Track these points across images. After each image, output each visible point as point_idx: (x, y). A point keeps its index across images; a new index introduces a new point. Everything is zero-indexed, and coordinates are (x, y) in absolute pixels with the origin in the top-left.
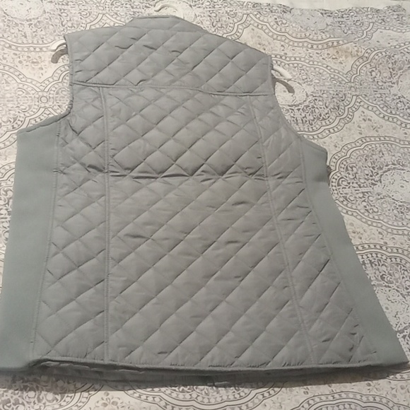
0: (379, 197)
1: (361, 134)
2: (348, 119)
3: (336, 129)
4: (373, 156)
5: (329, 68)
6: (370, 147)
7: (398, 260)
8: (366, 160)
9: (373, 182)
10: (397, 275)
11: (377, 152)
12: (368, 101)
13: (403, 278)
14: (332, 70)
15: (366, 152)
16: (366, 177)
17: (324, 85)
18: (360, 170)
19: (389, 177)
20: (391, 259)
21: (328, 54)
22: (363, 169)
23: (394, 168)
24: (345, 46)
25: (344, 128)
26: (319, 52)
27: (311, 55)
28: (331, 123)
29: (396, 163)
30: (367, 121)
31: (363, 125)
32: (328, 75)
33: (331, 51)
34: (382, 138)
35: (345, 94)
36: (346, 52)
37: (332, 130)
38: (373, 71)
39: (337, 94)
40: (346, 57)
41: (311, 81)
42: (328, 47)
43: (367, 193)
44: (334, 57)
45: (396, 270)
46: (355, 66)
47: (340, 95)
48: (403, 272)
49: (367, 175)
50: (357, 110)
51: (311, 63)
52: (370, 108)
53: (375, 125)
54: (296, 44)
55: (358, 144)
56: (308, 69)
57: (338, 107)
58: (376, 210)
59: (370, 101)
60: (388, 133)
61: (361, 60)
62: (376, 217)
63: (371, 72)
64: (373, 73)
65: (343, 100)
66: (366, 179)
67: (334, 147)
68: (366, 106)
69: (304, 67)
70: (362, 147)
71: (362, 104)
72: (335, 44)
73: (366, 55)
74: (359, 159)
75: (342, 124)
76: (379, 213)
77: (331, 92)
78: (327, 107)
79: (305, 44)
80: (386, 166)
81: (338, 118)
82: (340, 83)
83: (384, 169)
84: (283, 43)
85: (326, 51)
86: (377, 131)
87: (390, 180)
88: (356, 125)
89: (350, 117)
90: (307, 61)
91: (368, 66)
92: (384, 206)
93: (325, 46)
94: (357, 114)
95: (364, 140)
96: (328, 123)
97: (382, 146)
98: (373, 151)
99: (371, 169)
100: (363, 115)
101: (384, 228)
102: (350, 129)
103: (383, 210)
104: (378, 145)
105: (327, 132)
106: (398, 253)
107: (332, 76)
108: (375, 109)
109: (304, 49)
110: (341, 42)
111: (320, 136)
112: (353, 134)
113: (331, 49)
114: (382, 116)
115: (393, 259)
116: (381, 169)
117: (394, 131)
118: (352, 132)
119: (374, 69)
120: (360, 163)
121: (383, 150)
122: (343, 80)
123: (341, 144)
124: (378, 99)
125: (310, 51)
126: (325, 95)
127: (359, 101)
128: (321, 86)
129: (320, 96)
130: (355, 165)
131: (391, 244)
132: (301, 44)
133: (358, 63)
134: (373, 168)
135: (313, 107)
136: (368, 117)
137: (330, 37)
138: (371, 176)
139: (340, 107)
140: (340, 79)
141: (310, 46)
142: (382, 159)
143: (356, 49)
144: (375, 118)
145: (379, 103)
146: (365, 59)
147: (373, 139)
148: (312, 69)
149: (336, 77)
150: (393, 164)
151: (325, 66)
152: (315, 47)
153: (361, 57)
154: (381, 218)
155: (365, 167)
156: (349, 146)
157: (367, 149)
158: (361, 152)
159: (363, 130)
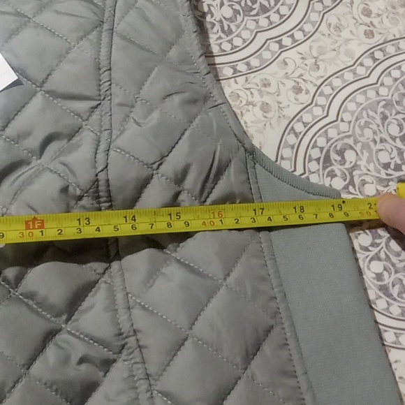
1: (370, 34)
3: (299, 35)
8: (384, 118)
15: (383, 91)
18: (366, 154)
25: (323, 28)
28: (284, 19)
49: (386, 166)
55: (361, 71)
67: (292, 95)
70: (373, 79)
74: (362, 122)
75: (315, 17)
95: (378, 55)
96: (275, 18)
102: (338, 28)
105: (274, 47)
111: (255, 62)
112: (347, 41)
118: (345, 34)
120: (368, 133)
123: (314, 77)
130: (350, 141)
155: (382, 141)
156: (337, 83)
157: (388, 81)
158: (371, 94)
159: (376, 21)
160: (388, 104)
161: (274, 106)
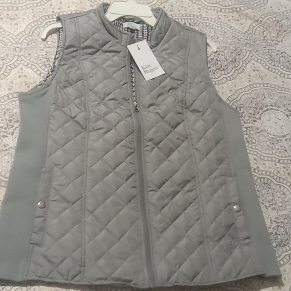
0: (258, 131)
1: (250, 81)
2: (242, 70)
3: (232, 78)
4: (258, 99)
5: (232, 28)
6: (256, 92)
7: (266, 180)
8: (252, 102)
9: (255, 119)
10: (263, 192)
11: (261, 96)
12: (258, 55)
13: (268, 194)
14: (234, 30)
15: (252, 95)
16: (250, 115)
17: (227, 42)
18: (246, 110)
19: (267, 115)
20: (260, 179)
21: (233, 17)
22: (248, 109)
23: (272, 109)
24: (245, 12)
25: (238, 78)
26: (226, 14)
27: (220, 17)
28: (228, 73)
29: (273, 105)
30: (256, 72)
31: (253, 74)
32: (231, 34)
33: (235, 14)
34: (265, 85)
35: (241, 50)
36: (246, 16)
37: (228, 79)
38: (265, 31)
39: (235, 50)
40: (246, 20)
41: (218, 38)
42: (233, 11)
43: (249, 127)
44: (237, 19)
45: (263, 188)
46: (252, 27)
47: (238, 51)
48: (268, 189)
50: (249, 62)
51: (219, 23)
52: (259, 61)
53: (261, 74)
54: (209, 8)
55: (247, 89)
56: (216, 28)
57: (235, 60)
58: (254, 141)
59: (260, 55)
60: (270, 81)
61: (256, 23)
62: (254, 147)
63: (263, 32)
64: (265, 33)
65: (239, 55)
66: (249, 117)
67: (229, 91)
68: (256, 59)
69: (214, 26)
70: (250, 92)
71: (253, 57)
72: (238, 9)
73: (261, 19)
74: (246, 101)
75: (236, 74)
76: (256, 144)
77: (231, 48)
78: (227, 60)
79: (216, 8)
80: (266, 107)
81: (234, 69)
82: (239, 41)
83: (264, 110)
84: (199, 6)
85: (231, 14)
86: (262, 80)
87: (267, 118)
88: (247, 74)
89: (243, 68)
90: (217, 22)
91: (262, 27)
92: (261, 138)
93: (231, 11)
94: (249, 65)
95: (251, 86)
96: (226, 72)
97: (265, 91)
98: (258, 94)
99: (254, 109)
100: (253, 66)
101: (258, 155)
102: (242, 78)
103: (259, 142)
104: (262, 90)
105: (225, 79)
106: (266, 175)
107: (234, 35)
108: (263, 62)
109: (215, 12)
110: (243, 9)
111: (220, 82)
112: (244, 82)
113: (235, 13)
114: (267, 67)
115: (262, 180)
116: (262, 109)
117: (275, 80)
118: (243, 80)
119: (266, 30)
120: (247, 104)
121: (265, 94)
122: (241, 38)
123: (235, 89)
124: (266, 54)
125: (219, 13)
126: (226, 51)
127: (251, 55)
128: (224, 42)
129: (223, 51)
130: (242, 106)
131: (262, 168)
132: (213, 8)
133: (254, 25)
134: (256, 108)
135: (217, 60)
136: (257, 68)
137: (235, 4)
138: (254, 115)
139: (237, 60)
140: (239, 37)
141: (219, 10)
142: (264, 101)
143: (253, 14)
144: (262, 68)
145: (266, 57)
146: (259, 22)
147: (258, 85)
148: (220, 28)
149: (237, 36)
150: (271, 106)
151: (229, 26)
152: (223, 11)
153: (257, 21)
154: (257, 148)
155: (251, 107)
156: (240, 91)
157: (253, 93)
158: (249, 95)
159: (252, 78)
160: (253, 98)
161: (224, 93)
